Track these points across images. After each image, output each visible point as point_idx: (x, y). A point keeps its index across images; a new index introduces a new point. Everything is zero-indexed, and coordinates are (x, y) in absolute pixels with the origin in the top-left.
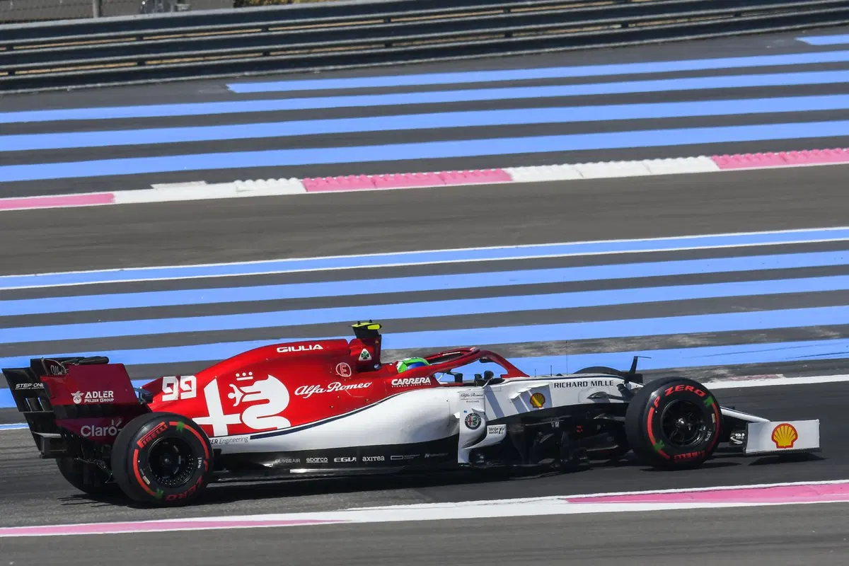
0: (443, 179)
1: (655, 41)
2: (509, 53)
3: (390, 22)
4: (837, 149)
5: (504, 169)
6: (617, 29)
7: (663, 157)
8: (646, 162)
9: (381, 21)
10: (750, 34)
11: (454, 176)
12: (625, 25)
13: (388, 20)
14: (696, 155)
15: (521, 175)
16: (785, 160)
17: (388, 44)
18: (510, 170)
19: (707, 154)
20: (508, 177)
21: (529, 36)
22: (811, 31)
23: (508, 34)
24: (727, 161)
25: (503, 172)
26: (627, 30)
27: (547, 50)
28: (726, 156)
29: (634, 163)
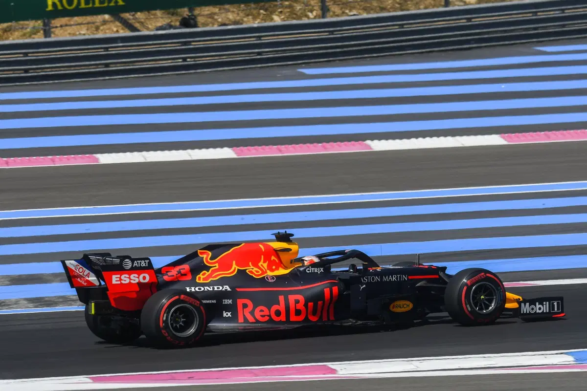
0: (53, 161)
1: (205, 70)
2: (107, 78)
3: (27, 56)
4: (315, 144)
5: (94, 155)
6: (180, 62)
7: (200, 148)
8: (189, 151)
9: (22, 55)
10: (268, 67)
11: (61, 160)
12: (184, 59)
13: (26, 54)
14: (222, 147)
15: (105, 159)
16: (280, 151)
17: (26, 71)
18: (98, 156)
19: (229, 147)
20: (97, 160)
21: (122, 66)
22: (308, 65)
23: (107, 65)
24: (242, 151)
25: (94, 157)
26: (186, 63)
27: (133, 76)
28: (241, 148)
29: (181, 151)
